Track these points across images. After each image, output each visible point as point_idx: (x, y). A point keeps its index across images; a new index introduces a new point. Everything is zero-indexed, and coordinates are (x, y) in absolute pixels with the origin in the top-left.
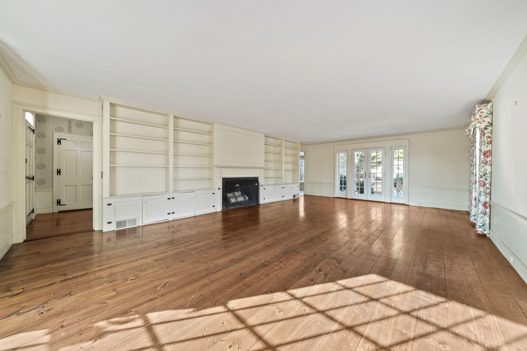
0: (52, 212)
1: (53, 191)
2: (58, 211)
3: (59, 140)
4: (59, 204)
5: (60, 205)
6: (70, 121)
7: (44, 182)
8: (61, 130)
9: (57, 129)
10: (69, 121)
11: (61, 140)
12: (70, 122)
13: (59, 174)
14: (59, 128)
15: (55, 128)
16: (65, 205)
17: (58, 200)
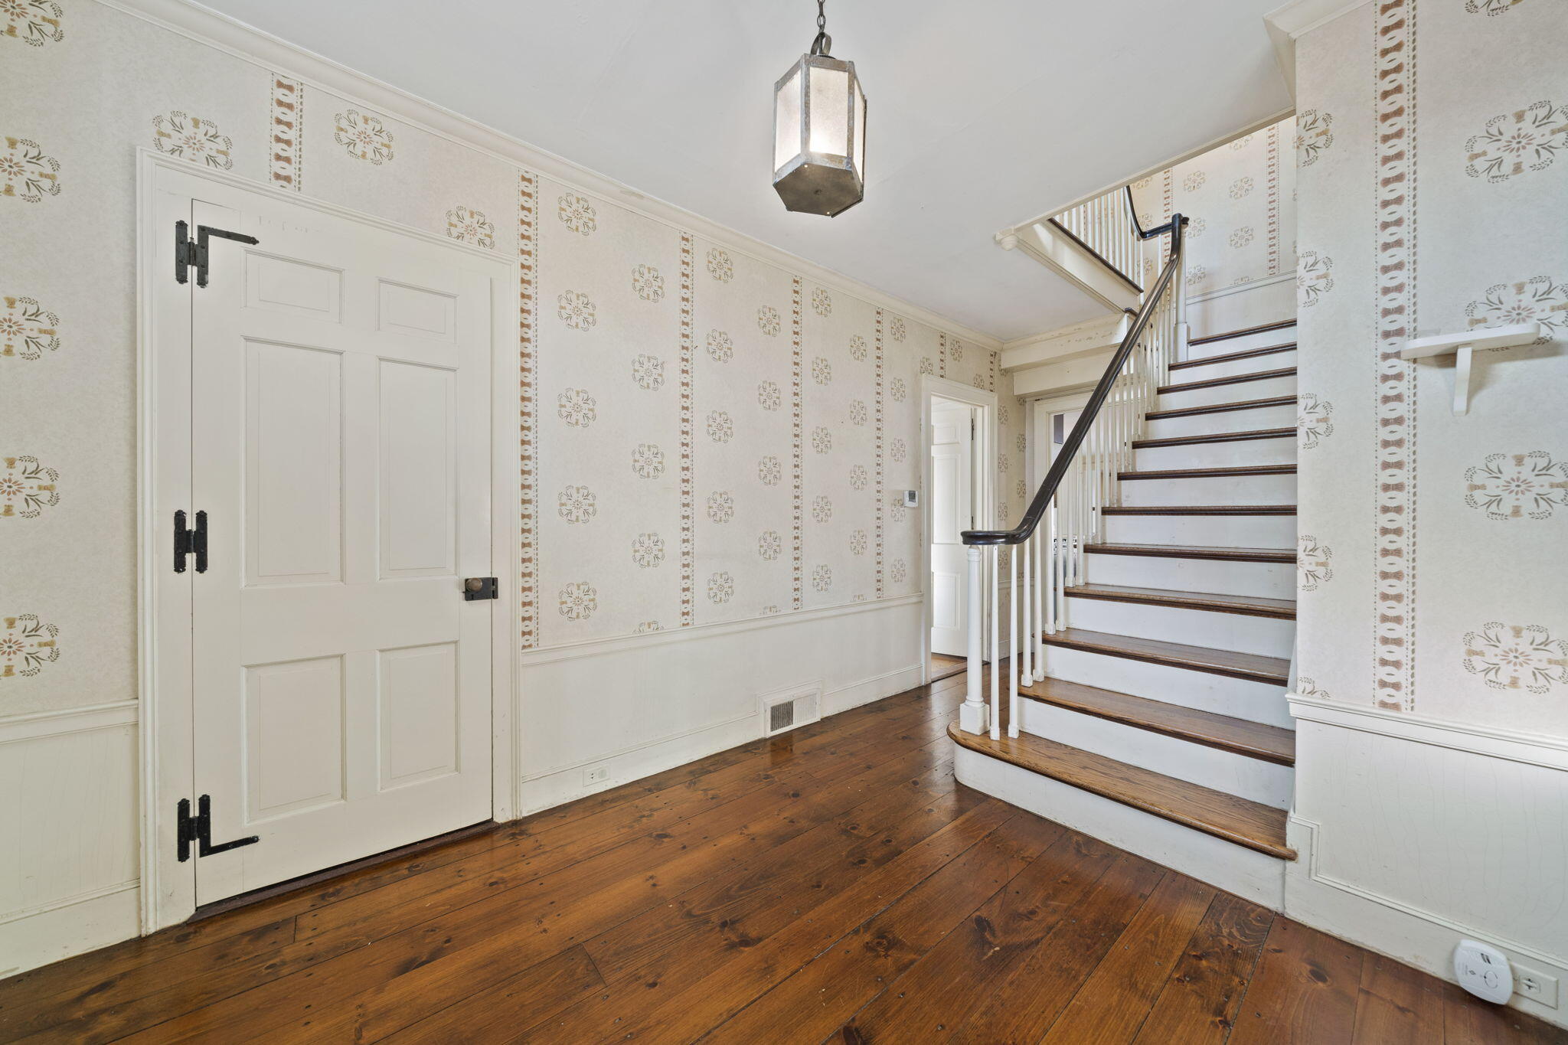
0: (134, 935)
1: (136, 725)
2: (193, 911)
3: (193, 235)
4: (194, 845)
5: (207, 850)
6: (290, 88)
7: (47, 650)
8: (210, 148)
9: (177, 139)
10: (280, 85)
11: (212, 239)
12: (291, 98)
13: (191, 558)
14: (188, 124)
15: (158, 120)
16: (252, 840)
17: (184, 806)
